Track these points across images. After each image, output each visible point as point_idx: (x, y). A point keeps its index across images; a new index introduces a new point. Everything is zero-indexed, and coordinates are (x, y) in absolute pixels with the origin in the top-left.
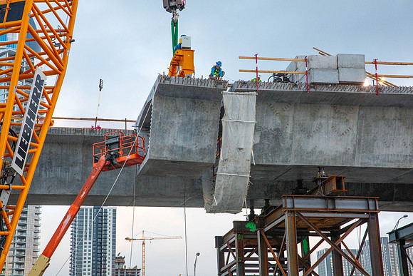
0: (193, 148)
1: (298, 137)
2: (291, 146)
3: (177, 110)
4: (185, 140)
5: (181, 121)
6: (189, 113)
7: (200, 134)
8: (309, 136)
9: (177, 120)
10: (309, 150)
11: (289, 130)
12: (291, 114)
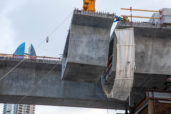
0: (94, 56)
1: (155, 57)
2: (151, 62)
3: (85, 33)
4: (89, 51)
5: (87, 40)
6: (92, 36)
7: (98, 48)
8: (162, 57)
9: (85, 39)
10: (162, 65)
11: (150, 53)
12: (151, 43)
